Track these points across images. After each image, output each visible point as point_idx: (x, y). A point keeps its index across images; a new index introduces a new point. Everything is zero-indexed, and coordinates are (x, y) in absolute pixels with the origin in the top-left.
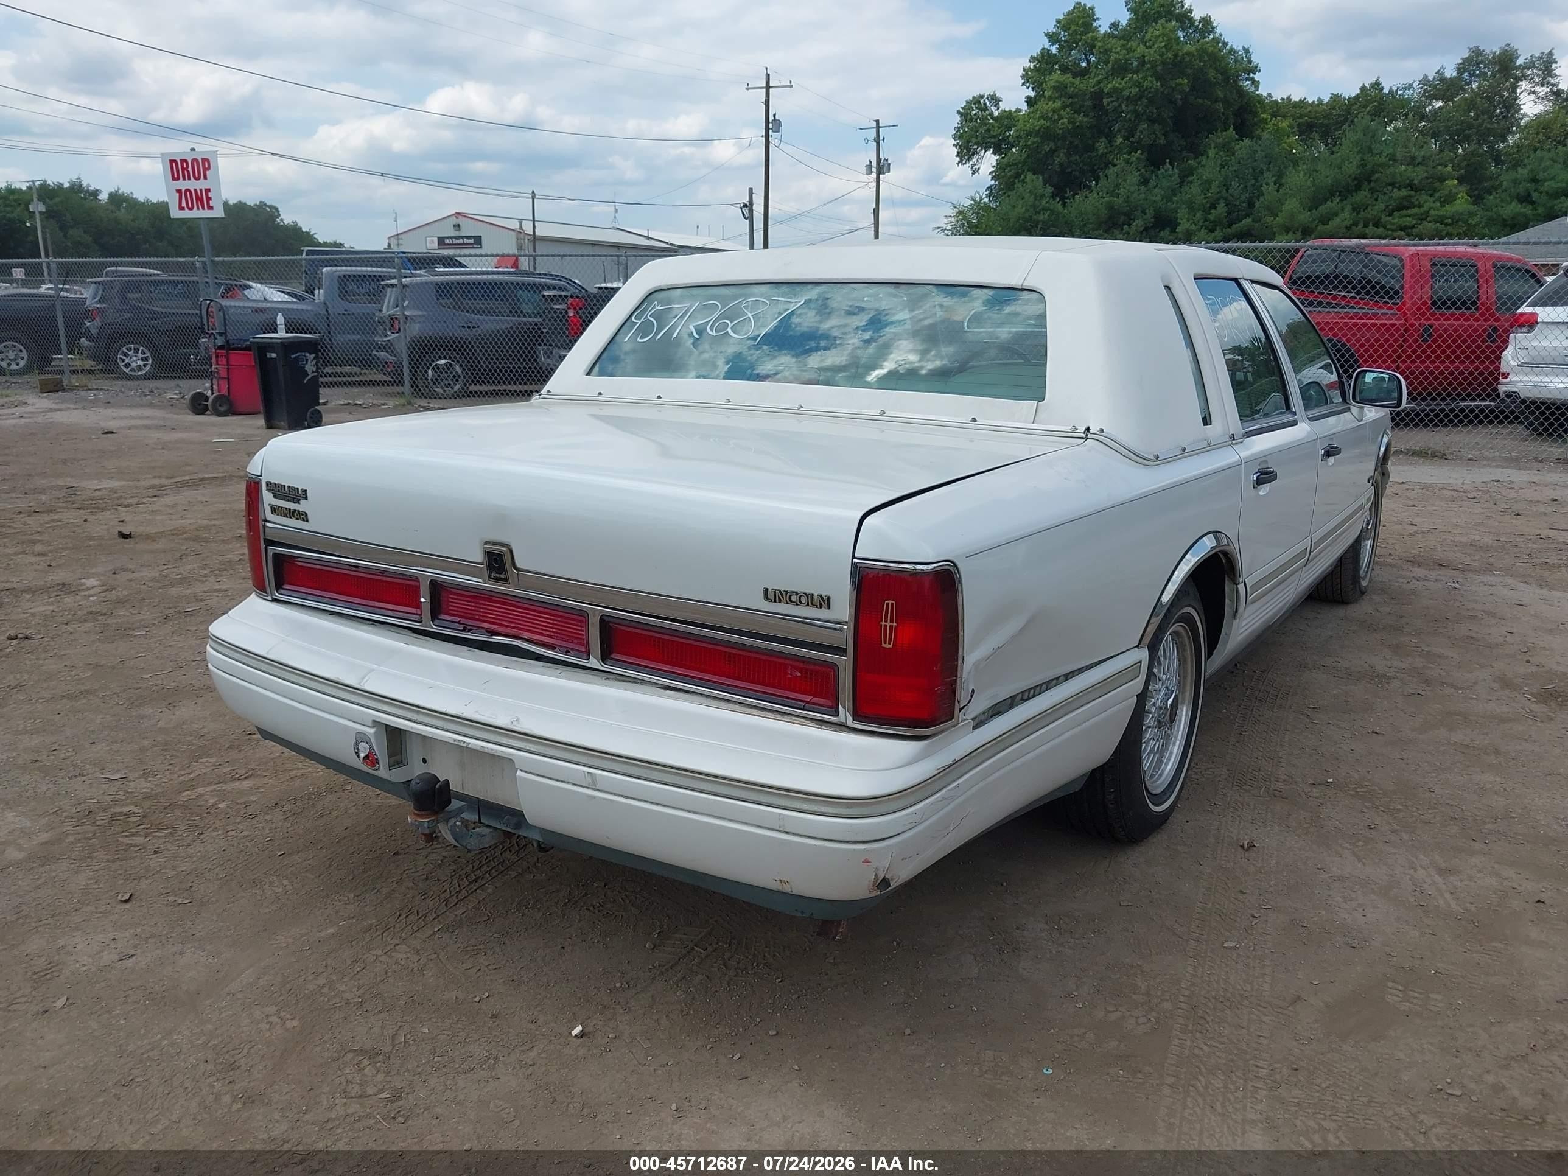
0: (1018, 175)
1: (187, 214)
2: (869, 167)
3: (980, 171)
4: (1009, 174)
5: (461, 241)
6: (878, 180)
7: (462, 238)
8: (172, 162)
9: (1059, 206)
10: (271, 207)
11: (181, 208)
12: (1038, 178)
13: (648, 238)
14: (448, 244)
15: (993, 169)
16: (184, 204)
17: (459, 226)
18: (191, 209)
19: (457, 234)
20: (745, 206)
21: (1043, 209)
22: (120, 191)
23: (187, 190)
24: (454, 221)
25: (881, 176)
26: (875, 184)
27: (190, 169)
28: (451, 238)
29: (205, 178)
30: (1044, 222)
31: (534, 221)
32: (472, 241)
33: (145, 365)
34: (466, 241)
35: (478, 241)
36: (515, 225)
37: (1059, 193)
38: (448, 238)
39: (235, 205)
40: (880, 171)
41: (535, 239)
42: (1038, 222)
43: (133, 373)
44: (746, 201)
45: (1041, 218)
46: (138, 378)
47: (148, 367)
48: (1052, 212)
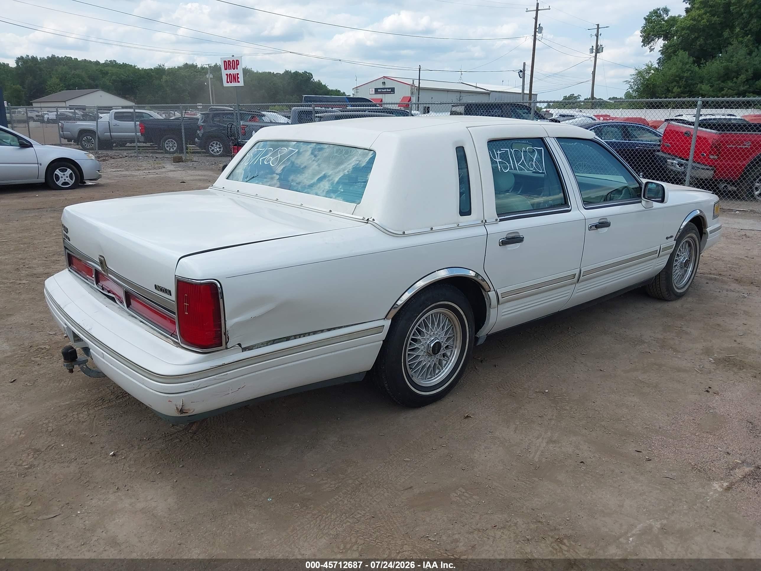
0: (675, 52)
1: (230, 85)
2: (592, 51)
3: (654, 50)
4: (670, 51)
5: (385, 90)
6: (596, 55)
7: (386, 89)
8: (225, 61)
9: (697, 69)
10: (309, 73)
11: (228, 82)
12: (686, 53)
13: (476, 87)
14: (379, 92)
15: (661, 49)
16: (229, 81)
17: (385, 83)
18: (231, 82)
19: (384, 87)
20: (521, 71)
21: (687, 70)
22: (247, 68)
23: (230, 74)
24: (383, 80)
25: (598, 54)
26: (594, 59)
27: (231, 65)
28: (381, 89)
29: (237, 69)
30: (687, 77)
31: (419, 80)
32: (390, 90)
33: (220, 150)
34: (388, 90)
35: (392, 90)
36: (411, 82)
37: (698, 62)
38: (380, 89)
39: (294, 73)
40: (597, 51)
41: (419, 89)
42: (683, 77)
43: (215, 154)
44: (522, 69)
45: (686, 75)
46: (217, 156)
47: (221, 151)
48: (692, 72)
